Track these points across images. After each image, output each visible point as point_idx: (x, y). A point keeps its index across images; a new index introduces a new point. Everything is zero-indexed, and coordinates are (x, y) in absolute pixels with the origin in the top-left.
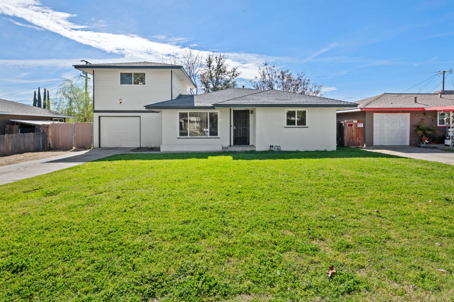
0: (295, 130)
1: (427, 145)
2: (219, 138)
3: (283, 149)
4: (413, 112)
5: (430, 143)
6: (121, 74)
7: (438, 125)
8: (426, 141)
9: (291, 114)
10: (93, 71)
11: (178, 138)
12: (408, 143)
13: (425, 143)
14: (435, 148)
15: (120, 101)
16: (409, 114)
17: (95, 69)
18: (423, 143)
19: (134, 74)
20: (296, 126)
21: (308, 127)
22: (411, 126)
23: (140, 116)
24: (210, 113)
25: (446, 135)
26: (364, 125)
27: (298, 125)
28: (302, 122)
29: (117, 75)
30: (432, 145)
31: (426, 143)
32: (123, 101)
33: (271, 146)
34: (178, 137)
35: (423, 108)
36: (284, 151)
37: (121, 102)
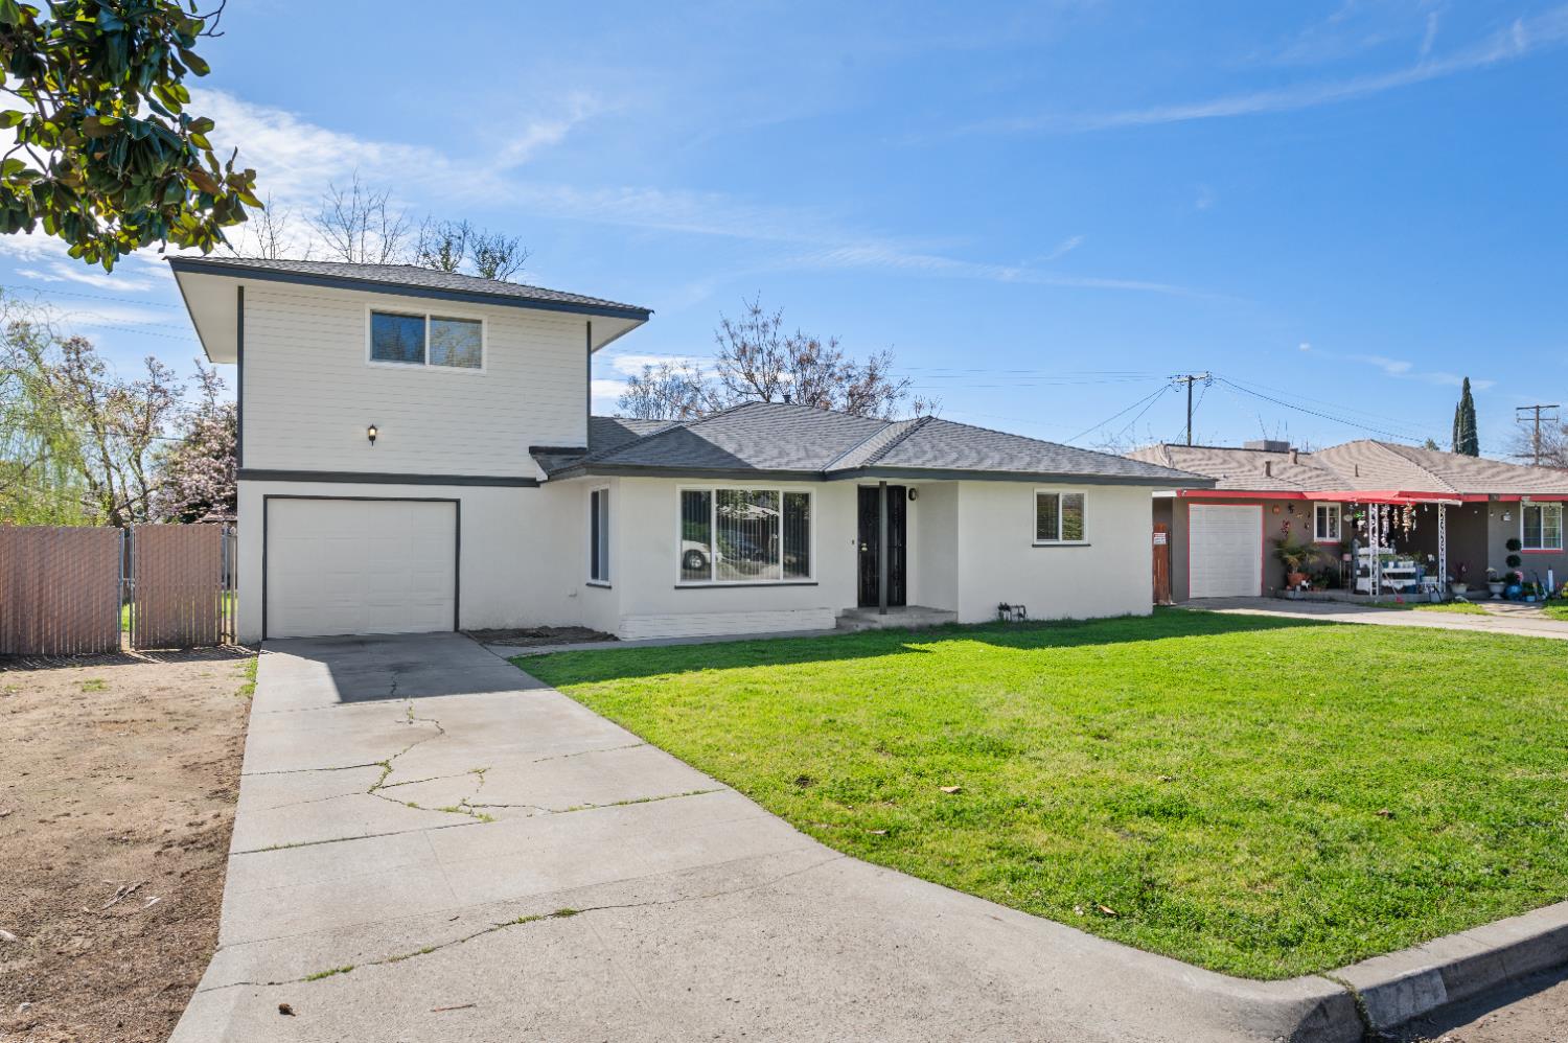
0: (1058, 556)
1: (1308, 594)
2: (816, 584)
3: (1034, 613)
4: (1270, 503)
5: (1311, 588)
6: (374, 313)
7: (1316, 539)
8: (1304, 583)
9: (1046, 506)
10: (241, 289)
11: (677, 588)
12: (1257, 591)
13: (1298, 588)
14: (1331, 600)
15: (372, 432)
16: (1258, 510)
17: (249, 283)
18: (1294, 589)
19: (433, 318)
20: (1061, 542)
21: (1089, 545)
22: (1267, 541)
23: (457, 502)
24: (787, 496)
25: (1355, 566)
26: (1169, 538)
27: (1064, 539)
28: (1075, 531)
29: (354, 317)
30: (1319, 593)
31: (1303, 588)
32: (381, 435)
33: (1004, 608)
34: (679, 583)
35: (1301, 494)
36: (1036, 622)
37: (372, 438)
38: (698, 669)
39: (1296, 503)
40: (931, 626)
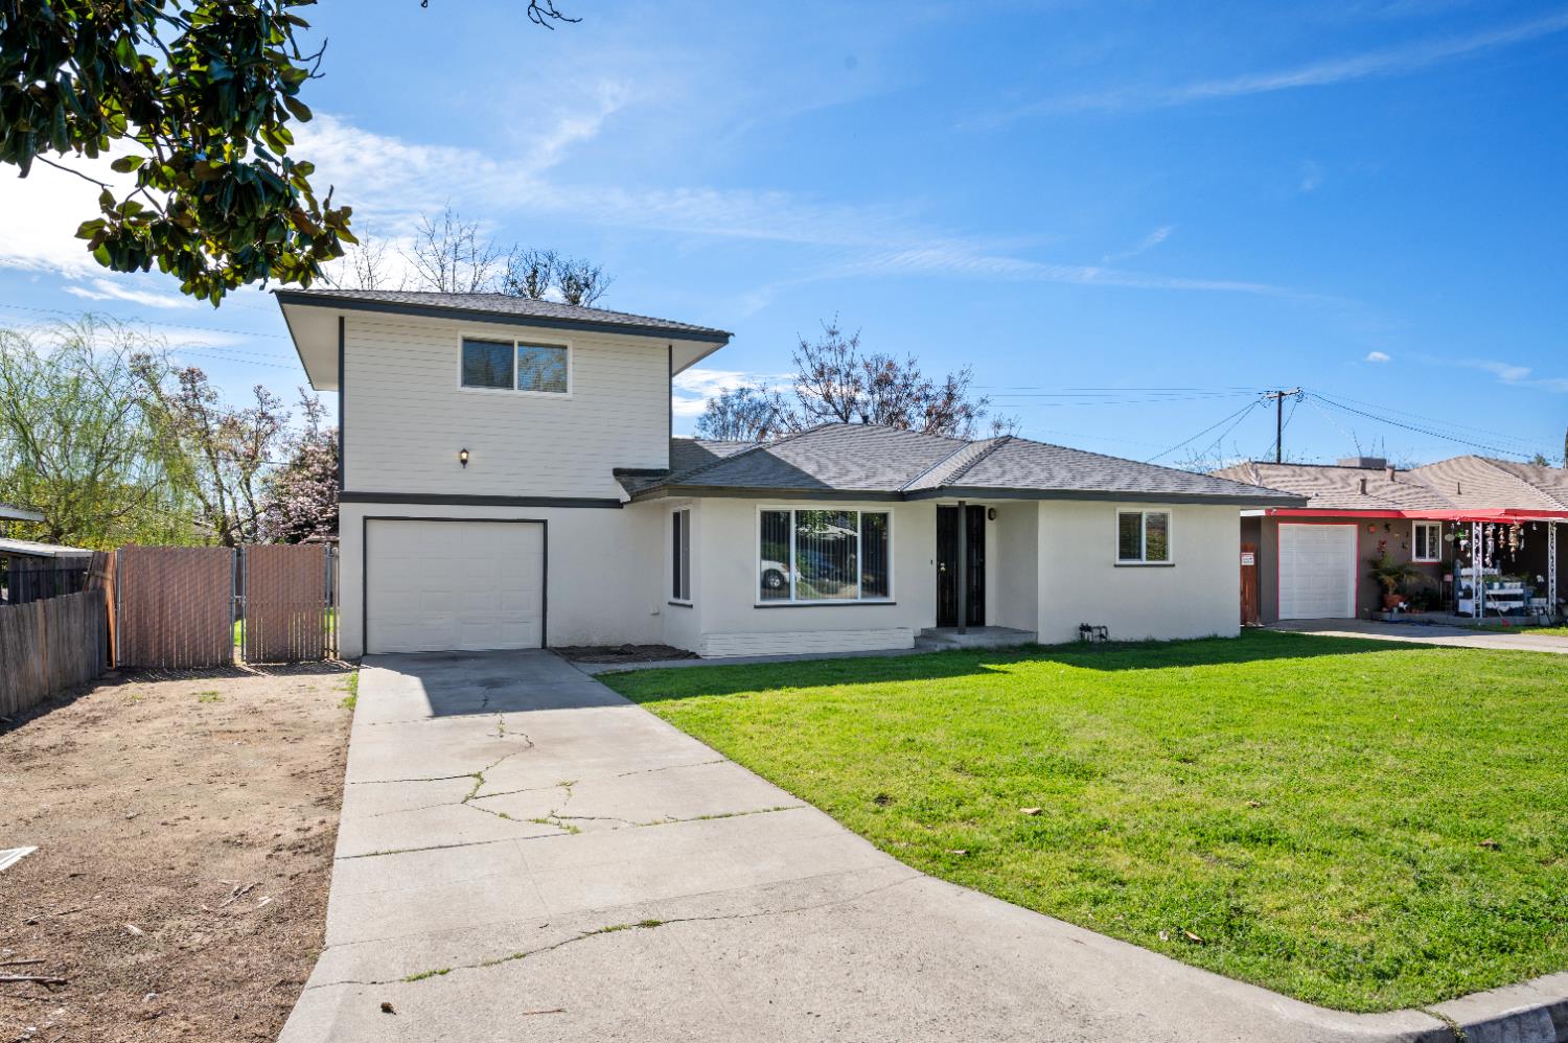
0: (1141, 577)
1: (1405, 616)
2: (894, 604)
3: (1117, 634)
4: (1366, 522)
5: (1409, 610)
6: (467, 341)
7: (1415, 559)
8: (1401, 605)
9: (1129, 525)
10: (342, 320)
11: (756, 607)
12: (1351, 612)
13: (1395, 610)
14: (1430, 623)
15: (464, 456)
16: (1352, 529)
17: (349, 314)
18: (1391, 611)
19: (521, 344)
20: (1145, 562)
21: (1173, 565)
22: (1361, 561)
23: (545, 522)
24: (864, 516)
25: (1456, 588)
26: (1257, 558)
27: (1148, 559)
28: (1159, 551)
29: (447, 346)
30: (1417, 615)
31: (1401, 610)
32: (472, 457)
33: (1085, 628)
34: (759, 602)
35: (1399, 512)
36: (1118, 643)
37: (464, 462)
38: (778, 687)
39: (1393, 522)
40: (1011, 647)
